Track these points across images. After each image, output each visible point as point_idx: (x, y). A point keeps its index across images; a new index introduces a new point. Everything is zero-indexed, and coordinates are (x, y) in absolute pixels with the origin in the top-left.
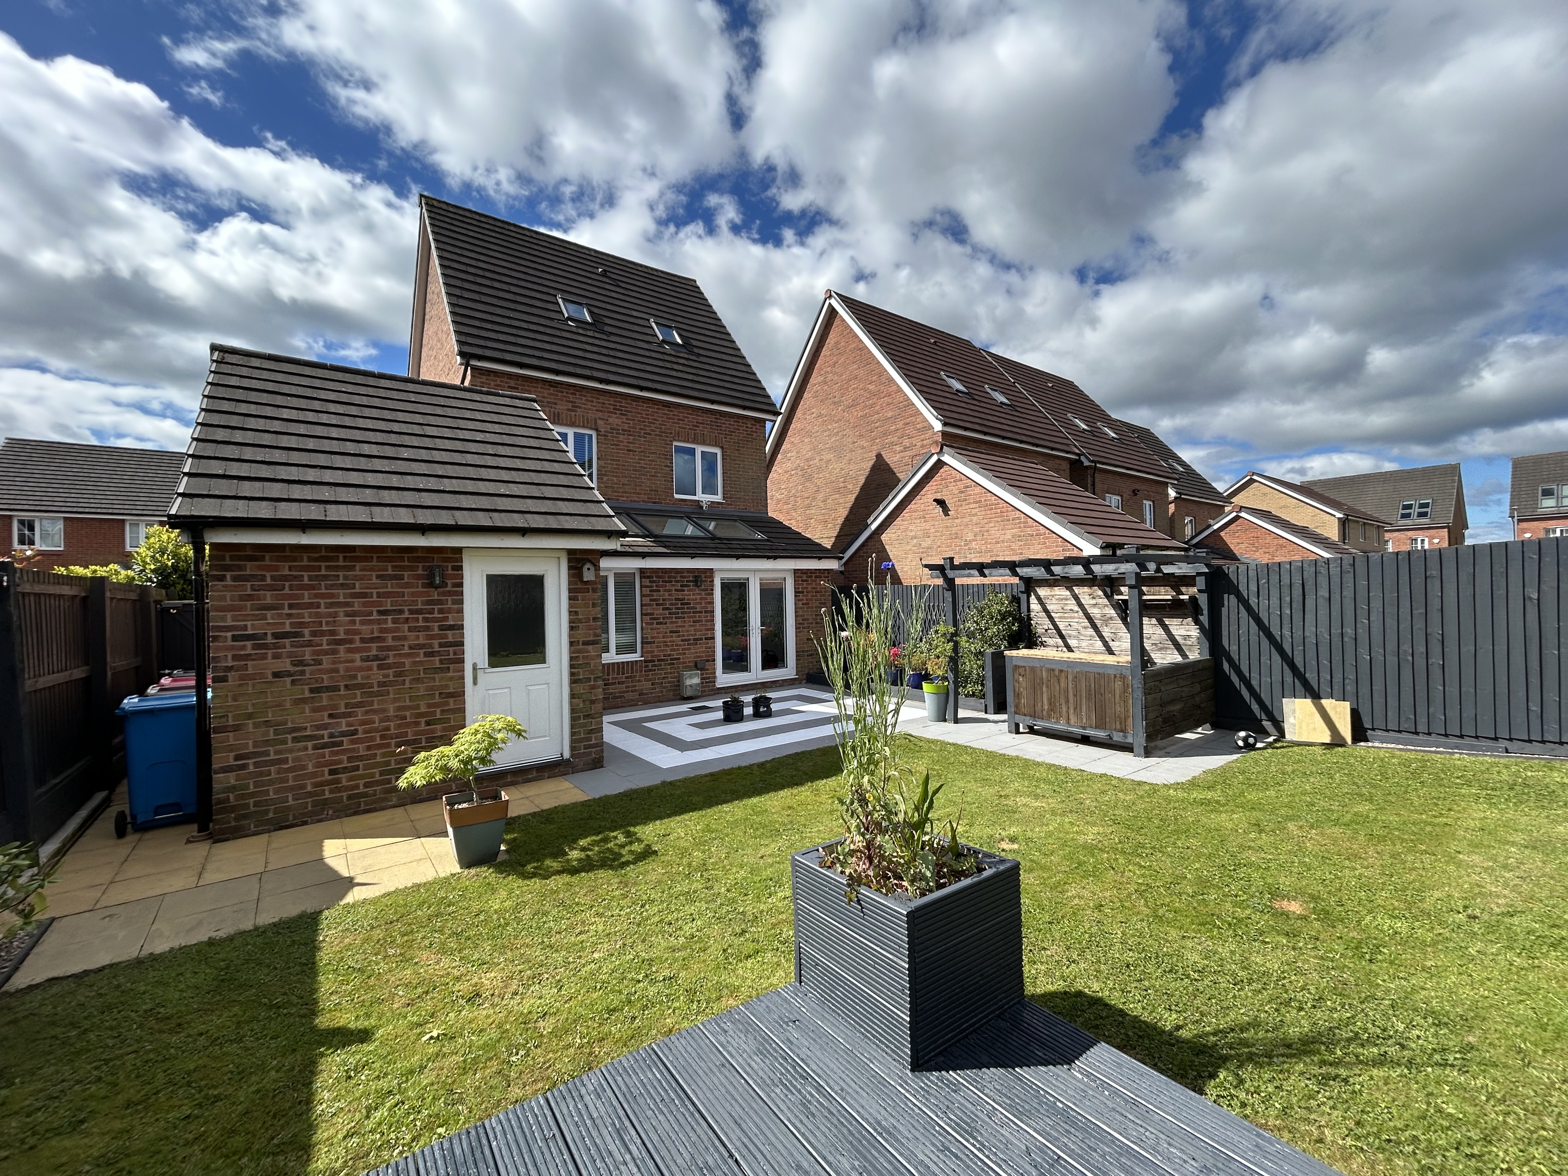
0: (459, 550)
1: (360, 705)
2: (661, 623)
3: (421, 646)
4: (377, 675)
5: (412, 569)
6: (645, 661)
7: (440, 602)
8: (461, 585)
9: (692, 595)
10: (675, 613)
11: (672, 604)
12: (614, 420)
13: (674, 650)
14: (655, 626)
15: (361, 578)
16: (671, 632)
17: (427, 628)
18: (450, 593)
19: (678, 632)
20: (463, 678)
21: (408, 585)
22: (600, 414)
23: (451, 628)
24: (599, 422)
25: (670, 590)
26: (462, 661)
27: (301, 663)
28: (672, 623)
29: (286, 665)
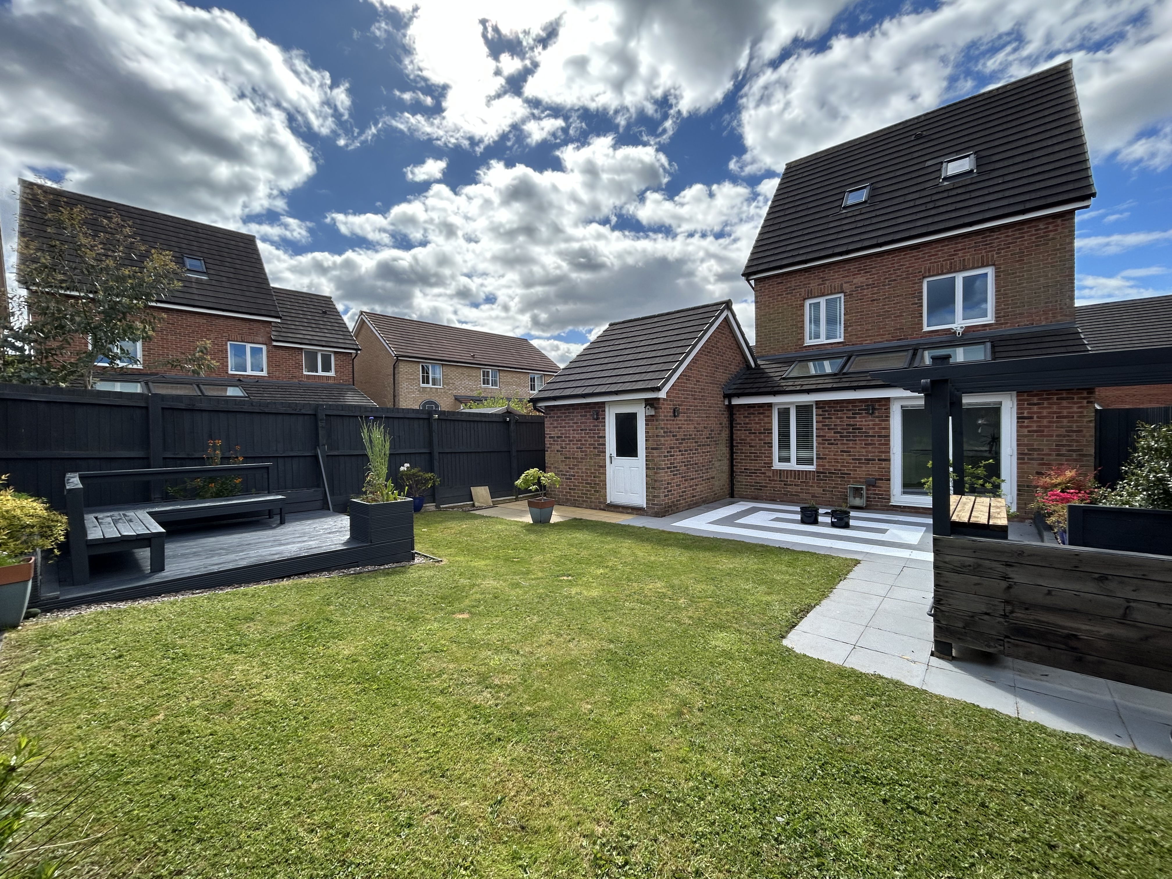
0: (604, 403)
1: (576, 465)
2: (832, 444)
3: (592, 445)
4: (580, 455)
5: (590, 412)
6: (818, 472)
7: (597, 426)
8: (604, 418)
9: (864, 421)
10: (846, 436)
11: (843, 429)
12: (859, 280)
13: (845, 466)
14: (827, 445)
15: (576, 416)
16: (842, 451)
17: (594, 437)
18: (601, 422)
19: (849, 452)
20: (605, 460)
21: (589, 419)
22: (846, 279)
23: (601, 437)
24: (845, 285)
25: (841, 418)
26: (605, 452)
27: (562, 448)
28: (842, 444)
29: (559, 448)
